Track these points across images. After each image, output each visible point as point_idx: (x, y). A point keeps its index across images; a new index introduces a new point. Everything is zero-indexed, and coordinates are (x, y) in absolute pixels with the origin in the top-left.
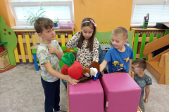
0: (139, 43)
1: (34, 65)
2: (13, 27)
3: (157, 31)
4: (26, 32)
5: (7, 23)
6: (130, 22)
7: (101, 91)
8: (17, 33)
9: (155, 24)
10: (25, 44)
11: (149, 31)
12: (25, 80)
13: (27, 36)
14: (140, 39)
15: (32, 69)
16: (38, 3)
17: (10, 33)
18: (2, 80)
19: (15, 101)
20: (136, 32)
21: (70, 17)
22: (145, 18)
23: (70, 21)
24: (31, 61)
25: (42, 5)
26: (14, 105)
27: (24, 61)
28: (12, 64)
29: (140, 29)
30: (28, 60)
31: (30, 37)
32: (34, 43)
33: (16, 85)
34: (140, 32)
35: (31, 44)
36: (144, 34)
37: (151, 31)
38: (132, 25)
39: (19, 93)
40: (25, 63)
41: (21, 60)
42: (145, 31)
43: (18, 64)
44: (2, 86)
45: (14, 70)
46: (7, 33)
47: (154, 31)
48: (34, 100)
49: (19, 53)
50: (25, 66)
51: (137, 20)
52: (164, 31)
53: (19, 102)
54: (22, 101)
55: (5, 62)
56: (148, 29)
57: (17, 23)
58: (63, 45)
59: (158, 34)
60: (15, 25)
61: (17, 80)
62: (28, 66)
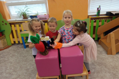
0: (95, 27)
1: (23, 45)
2: (9, 20)
3: (107, 18)
4: (17, 23)
5: (4, 17)
6: (87, 13)
8: (11, 24)
9: (105, 13)
10: (16, 31)
11: (101, 18)
12: (16, 54)
13: (17, 25)
14: (95, 24)
15: (22, 47)
16: (24, 2)
17: (6, 24)
18: (1, 55)
19: (8, 68)
20: (92, 19)
21: (46, 11)
22: (98, 9)
23: (46, 14)
24: (21, 42)
25: (26, 4)
26: (7, 71)
27: (17, 42)
28: (9, 45)
29: (94, 17)
30: (19, 42)
31: (20, 26)
32: (23, 30)
33: (10, 58)
34: (95, 19)
35: (21, 31)
36: (98, 21)
37: (103, 18)
38: (89, 14)
39: (11, 63)
40: (17, 44)
41: (15, 42)
43: (13, 44)
44: (1, 59)
45: (10, 48)
46: (4, 23)
47: (105, 18)
49: (13, 37)
50: (17, 46)
51: (92, 11)
52: (112, 18)
53: (11, 69)
54: (13, 68)
55: (4, 43)
56: (100, 16)
59: (108, 20)
60: (10, 18)
61: (11, 55)
62: (20, 46)
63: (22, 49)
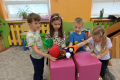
1: (22, 47)
2: (7, 20)
3: (109, 21)
4: (16, 23)
5: (2, 17)
6: (90, 15)
7: (73, 65)
8: (10, 24)
9: (108, 16)
10: (15, 32)
11: (103, 21)
12: (16, 58)
15: (22, 50)
16: (25, 1)
17: (4, 24)
19: (10, 74)
20: (95, 22)
21: (47, 12)
22: (101, 12)
23: (48, 14)
24: (20, 44)
25: (27, 3)
26: (9, 76)
27: (15, 44)
28: (7, 47)
29: (97, 20)
30: (18, 44)
31: (19, 27)
32: (22, 31)
33: (10, 62)
34: (97, 21)
35: (20, 32)
36: (100, 24)
37: (105, 21)
38: (92, 17)
39: (13, 67)
40: (16, 46)
41: (13, 44)
42: (101, 21)
43: (11, 46)
45: (8, 50)
47: (107, 21)
48: (24, 72)
49: (12, 38)
50: (16, 48)
51: (95, 13)
52: (114, 21)
53: (13, 74)
54: (15, 73)
55: (2, 45)
56: (103, 19)
57: (9, 17)
58: (44, 32)
59: (110, 23)
60: (8, 18)
61: (11, 58)
62: (18, 48)
63: (22, 52)
